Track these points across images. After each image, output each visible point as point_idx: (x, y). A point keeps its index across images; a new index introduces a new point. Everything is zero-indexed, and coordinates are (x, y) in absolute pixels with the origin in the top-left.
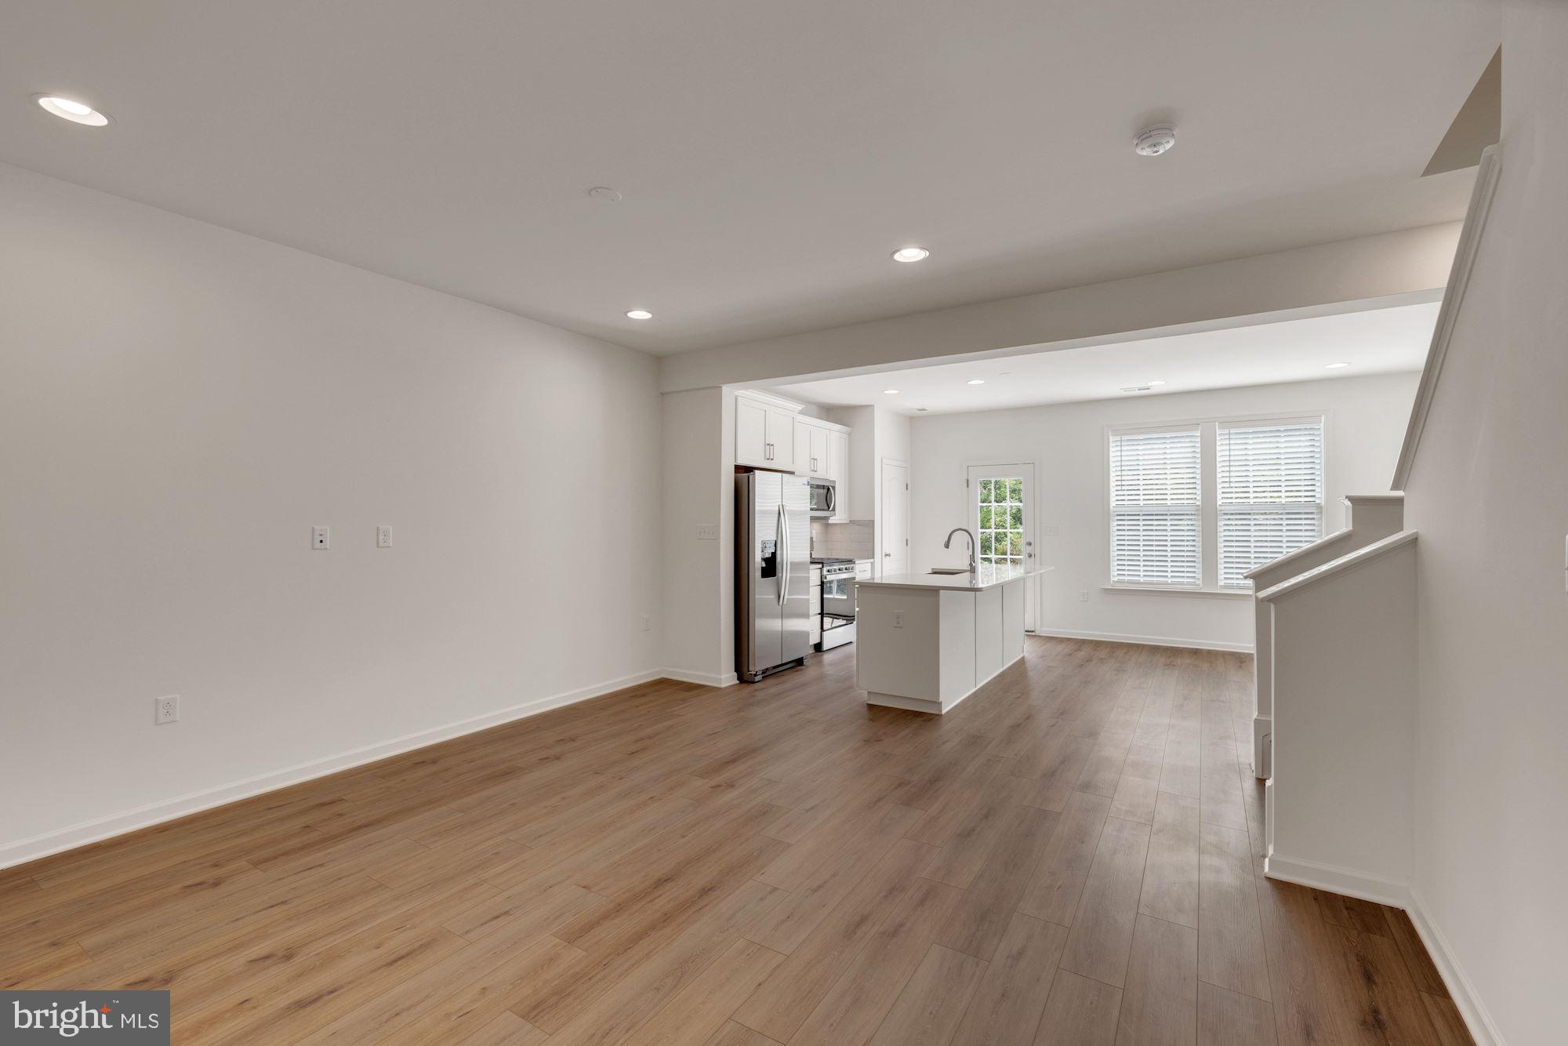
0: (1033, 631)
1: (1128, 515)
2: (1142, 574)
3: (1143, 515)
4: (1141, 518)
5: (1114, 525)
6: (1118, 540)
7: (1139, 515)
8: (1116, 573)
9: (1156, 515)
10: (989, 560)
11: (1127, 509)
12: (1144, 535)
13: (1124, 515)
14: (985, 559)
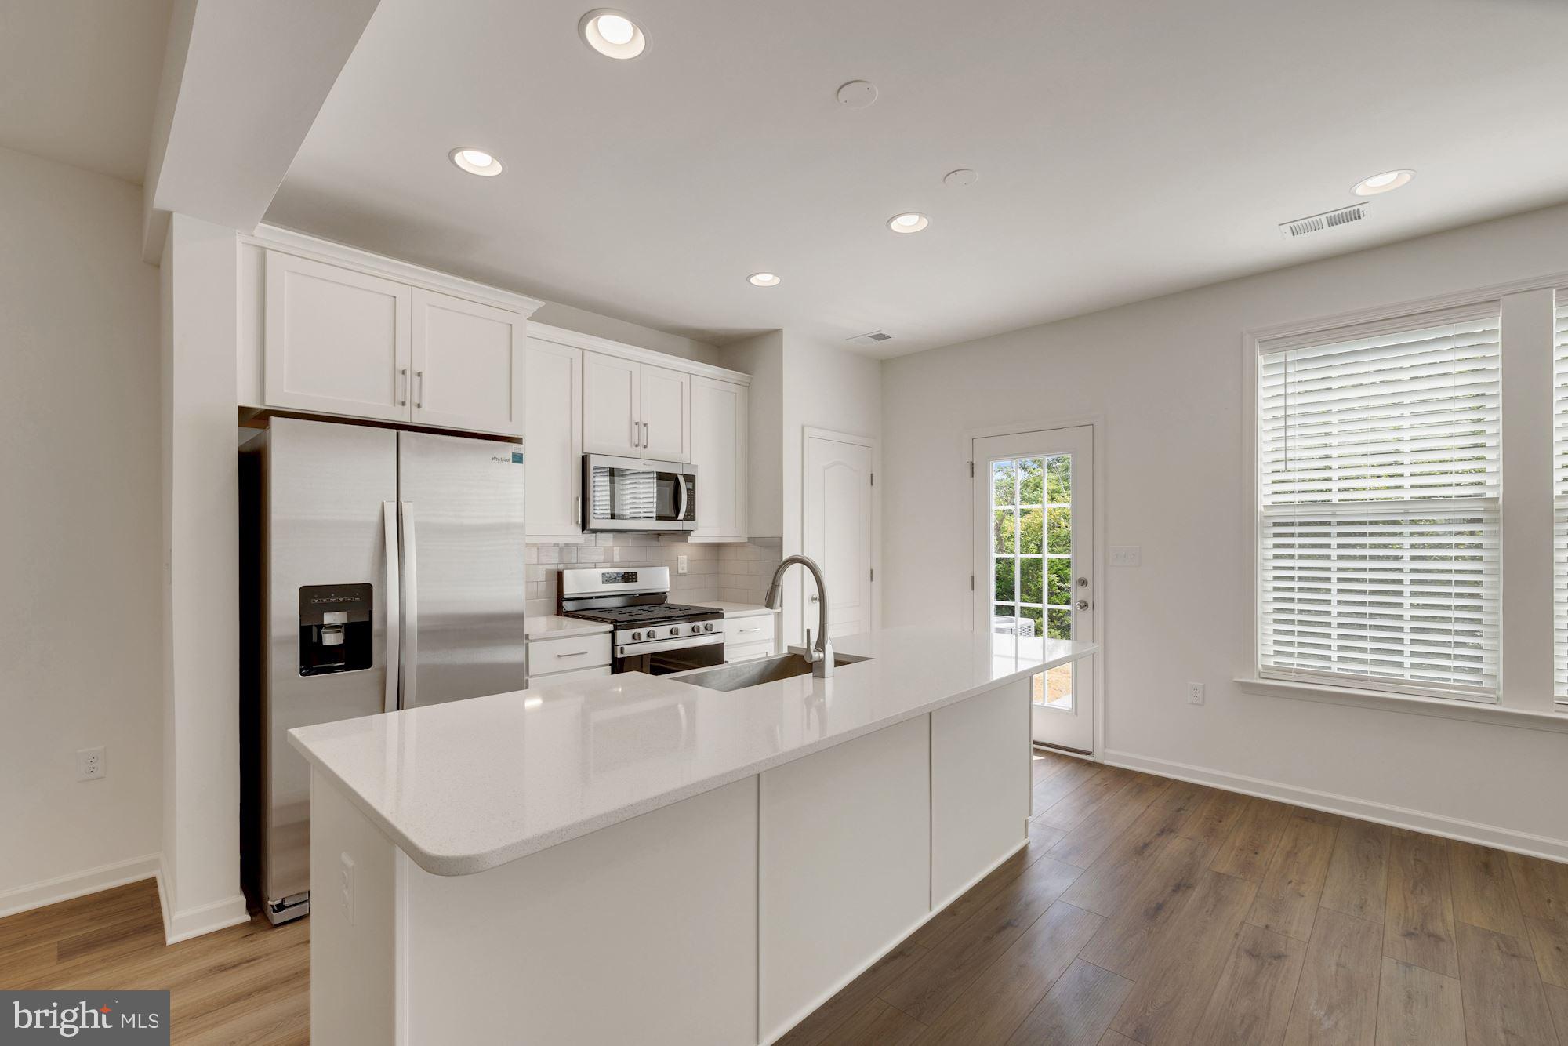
0: (1088, 753)
1: (1301, 524)
2: (1335, 655)
3: (1340, 524)
4: (1334, 530)
5: (1266, 547)
6: (1276, 578)
7: (1329, 524)
8: (1271, 650)
9: (1372, 523)
10: (1010, 611)
11: (1298, 511)
12: (1339, 569)
13: (1292, 524)
14: (1000, 610)
